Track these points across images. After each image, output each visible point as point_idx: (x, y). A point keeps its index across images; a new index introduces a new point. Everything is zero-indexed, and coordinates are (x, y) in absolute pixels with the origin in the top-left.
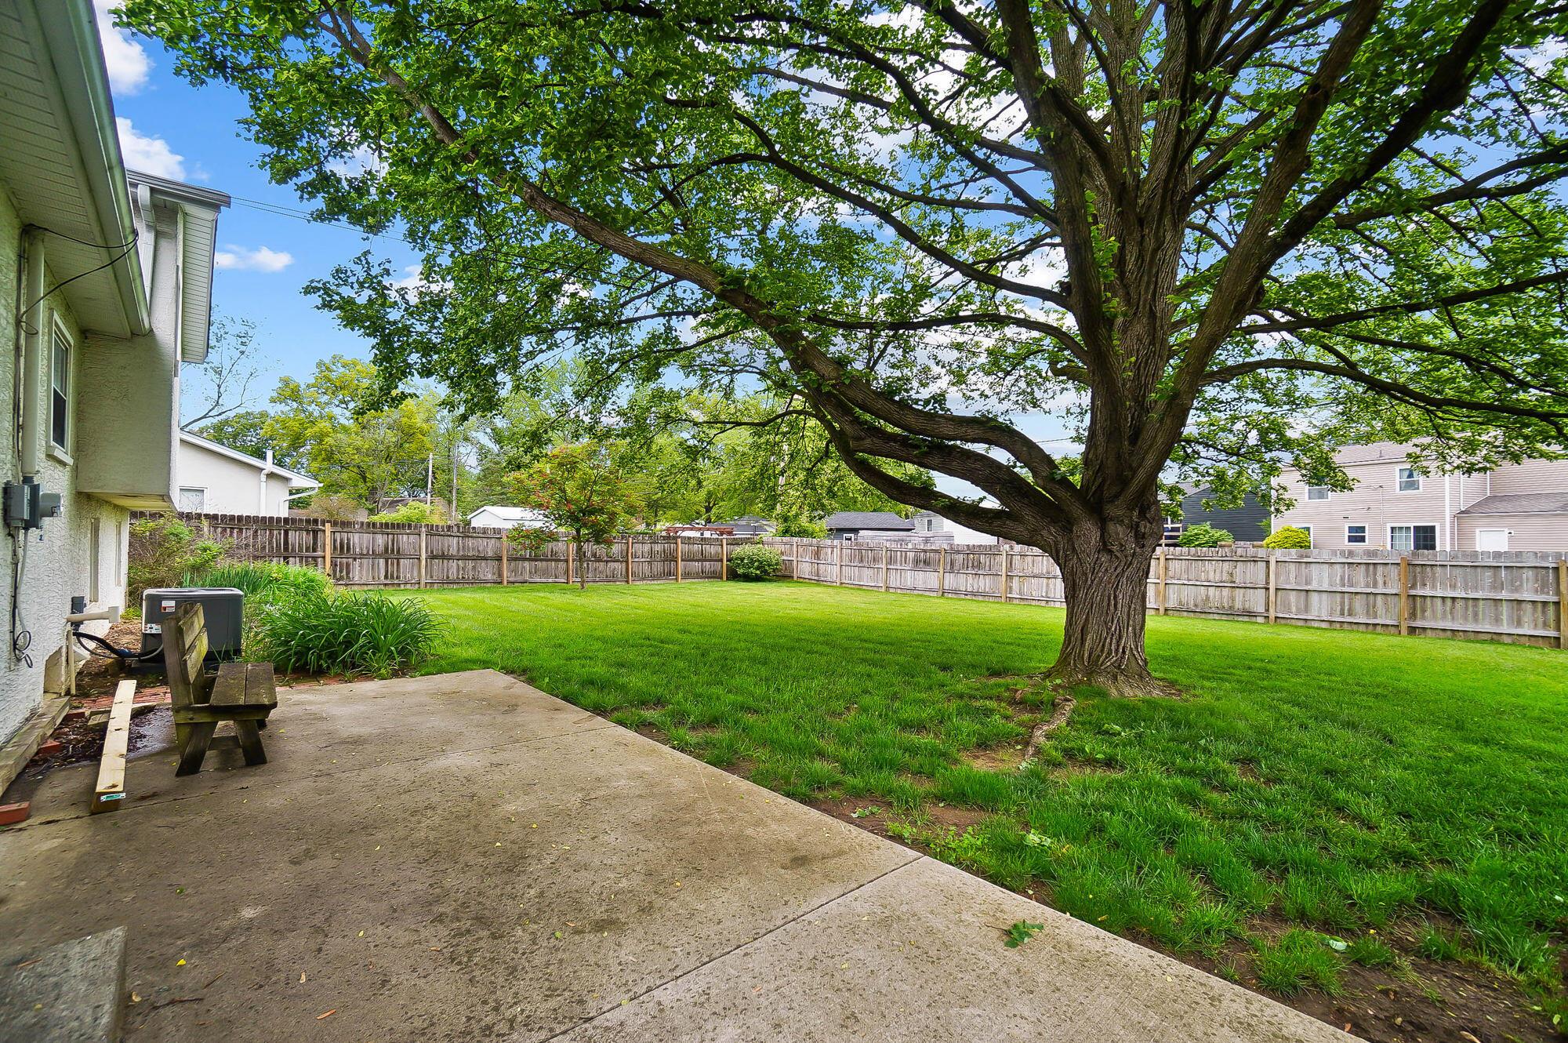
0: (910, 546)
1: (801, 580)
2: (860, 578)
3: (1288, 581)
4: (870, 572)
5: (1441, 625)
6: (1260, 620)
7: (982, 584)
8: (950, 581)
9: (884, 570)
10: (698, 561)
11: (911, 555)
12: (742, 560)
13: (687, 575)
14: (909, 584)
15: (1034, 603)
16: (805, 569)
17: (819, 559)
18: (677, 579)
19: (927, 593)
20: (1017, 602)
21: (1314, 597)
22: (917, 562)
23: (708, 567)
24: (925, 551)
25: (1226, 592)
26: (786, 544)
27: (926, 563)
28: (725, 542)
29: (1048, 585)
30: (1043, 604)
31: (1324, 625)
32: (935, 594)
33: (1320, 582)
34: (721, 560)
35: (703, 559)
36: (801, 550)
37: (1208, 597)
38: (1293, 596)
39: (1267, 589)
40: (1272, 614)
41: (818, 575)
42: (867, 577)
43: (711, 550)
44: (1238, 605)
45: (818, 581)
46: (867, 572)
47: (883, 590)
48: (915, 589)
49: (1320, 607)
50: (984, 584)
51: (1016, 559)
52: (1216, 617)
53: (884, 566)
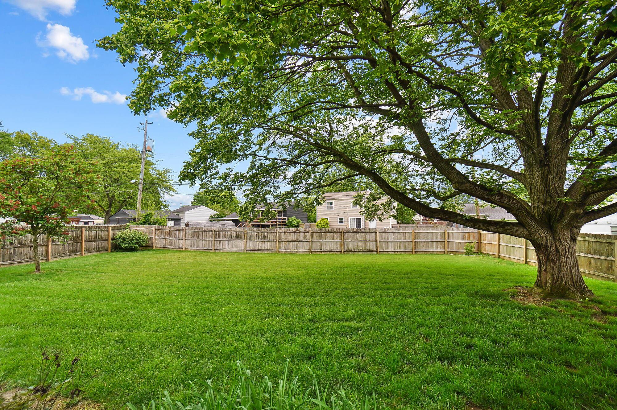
0: (227, 229)
1: (159, 249)
2: (198, 246)
3: (382, 239)
4: (203, 242)
5: (421, 250)
6: (375, 253)
7: (266, 245)
8: (250, 245)
9: (213, 242)
10: (94, 241)
11: (228, 234)
12: (124, 239)
13: (88, 250)
14: (227, 247)
15: (291, 252)
16: (160, 241)
17: (170, 236)
18: (81, 254)
19: (237, 251)
20: (283, 253)
21: (390, 244)
22: (231, 237)
23: (100, 244)
24: (236, 232)
25: (364, 244)
26: (147, 228)
27: (237, 237)
28: (110, 228)
29: (297, 245)
30: (295, 252)
31: (393, 253)
32: (242, 252)
33: (391, 239)
34: (108, 240)
35: (97, 239)
36: (157, 232)
37: (358, 246)
38: (384, 244)
39: (377, 242)
40: (379, 250)
41: (169, 245)
42: (202, 245)
43: (102, 234)
44: (368, 248)
45: (170, 249)
46: (202, 243)
47: (213, 251)
48: (231, 250)
49: (392, 247)
50: (267, 245)
51: (283, 234)
52: (361, 253)
53: (213, 239)
